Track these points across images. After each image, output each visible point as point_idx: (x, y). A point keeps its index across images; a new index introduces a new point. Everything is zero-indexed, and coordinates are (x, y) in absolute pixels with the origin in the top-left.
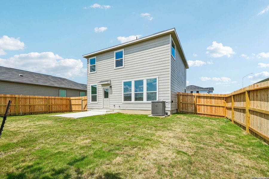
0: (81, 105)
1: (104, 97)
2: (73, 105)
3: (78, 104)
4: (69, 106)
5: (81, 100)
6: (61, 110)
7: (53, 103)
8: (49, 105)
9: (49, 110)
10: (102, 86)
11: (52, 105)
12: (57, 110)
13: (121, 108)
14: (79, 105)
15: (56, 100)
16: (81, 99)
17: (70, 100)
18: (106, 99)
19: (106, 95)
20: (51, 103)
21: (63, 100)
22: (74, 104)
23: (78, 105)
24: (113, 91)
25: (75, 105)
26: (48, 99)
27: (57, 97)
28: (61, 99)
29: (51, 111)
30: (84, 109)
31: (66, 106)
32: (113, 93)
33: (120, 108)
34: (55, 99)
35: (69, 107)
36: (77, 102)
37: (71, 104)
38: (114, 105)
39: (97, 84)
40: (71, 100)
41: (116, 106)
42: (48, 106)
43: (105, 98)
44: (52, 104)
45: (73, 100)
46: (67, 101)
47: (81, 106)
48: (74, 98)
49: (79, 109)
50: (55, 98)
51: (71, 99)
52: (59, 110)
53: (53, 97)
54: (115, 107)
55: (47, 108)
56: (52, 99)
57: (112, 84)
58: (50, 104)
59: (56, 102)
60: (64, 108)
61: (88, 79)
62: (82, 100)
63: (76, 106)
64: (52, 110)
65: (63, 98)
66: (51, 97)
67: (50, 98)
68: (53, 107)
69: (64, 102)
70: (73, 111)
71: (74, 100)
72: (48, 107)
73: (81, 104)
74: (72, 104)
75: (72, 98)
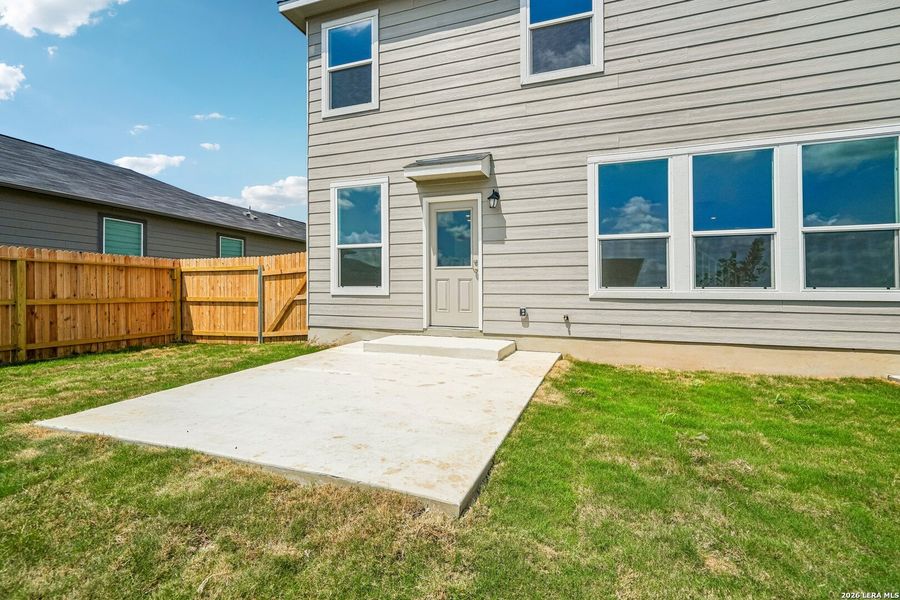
0: (253, 304)
1: (434, 259)
2: (199, 303)
3: (230, 297)
4: (169, 306)
5: (256, 278)
6: (123, 332)
7: (64, 292)
8: (30, 310)
9: (30, 339)
10: (423, 194)
11: (54, 307)
12: (94, 337)
13: (576, 331)
14: (241, 304)
15: (83, 274)
16: (254, 272)
17: (177, 275)
18: (453, 273)
19: (452, 246)
20: (47, 292)
21: (133, 275)
22: (204, 296)
23: (233, 304)
24: (509, 220)
25: (213, 303)
26: (21, 265)
27: (91, 258)
28: (119, 268)
29: (42, 342)
30: (276, 329)
31: (156, 307)
32: (510, 233)
33: (572, 327)
34: (75, 266)
35: (170, 314)
36: (225, 289)
37: (183, 301)
38: (523, 312)
39: (382, 181)
40: (188, 279)
41: (533, 315)
42: (22, 311)
43: (439, 264)
44: (54, 296)
45: (196, 278)
46: (158, 283)
47: (257, 309)
48: (203, 264)
49: (239, 325)
50: (79, 260)
51: (184, 268)
52: (109, 334)
53: (61, 256)
54: (526, 322)
55: (16, 324)
56: (53, 265)
57: (500, 181)
58: (42, 295)
59: (88, 286)
60: (139, 322)
61: (314, 152)
62: (264, 279)
63: (220, 309)
64: (54, 337)
65: (134, 263)
66: (44, 255)
67: (37, 257)
68: (60, 317)
69: (141, 287)
70: (202, 337)
71: (204, 279)
72: (22, 320)
73: (256, 298)
74: (191, 296)
75: (187, 264)
